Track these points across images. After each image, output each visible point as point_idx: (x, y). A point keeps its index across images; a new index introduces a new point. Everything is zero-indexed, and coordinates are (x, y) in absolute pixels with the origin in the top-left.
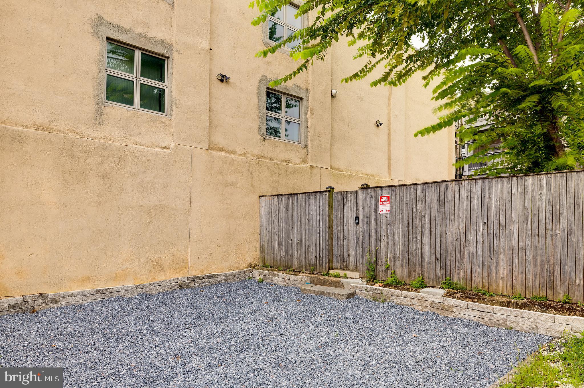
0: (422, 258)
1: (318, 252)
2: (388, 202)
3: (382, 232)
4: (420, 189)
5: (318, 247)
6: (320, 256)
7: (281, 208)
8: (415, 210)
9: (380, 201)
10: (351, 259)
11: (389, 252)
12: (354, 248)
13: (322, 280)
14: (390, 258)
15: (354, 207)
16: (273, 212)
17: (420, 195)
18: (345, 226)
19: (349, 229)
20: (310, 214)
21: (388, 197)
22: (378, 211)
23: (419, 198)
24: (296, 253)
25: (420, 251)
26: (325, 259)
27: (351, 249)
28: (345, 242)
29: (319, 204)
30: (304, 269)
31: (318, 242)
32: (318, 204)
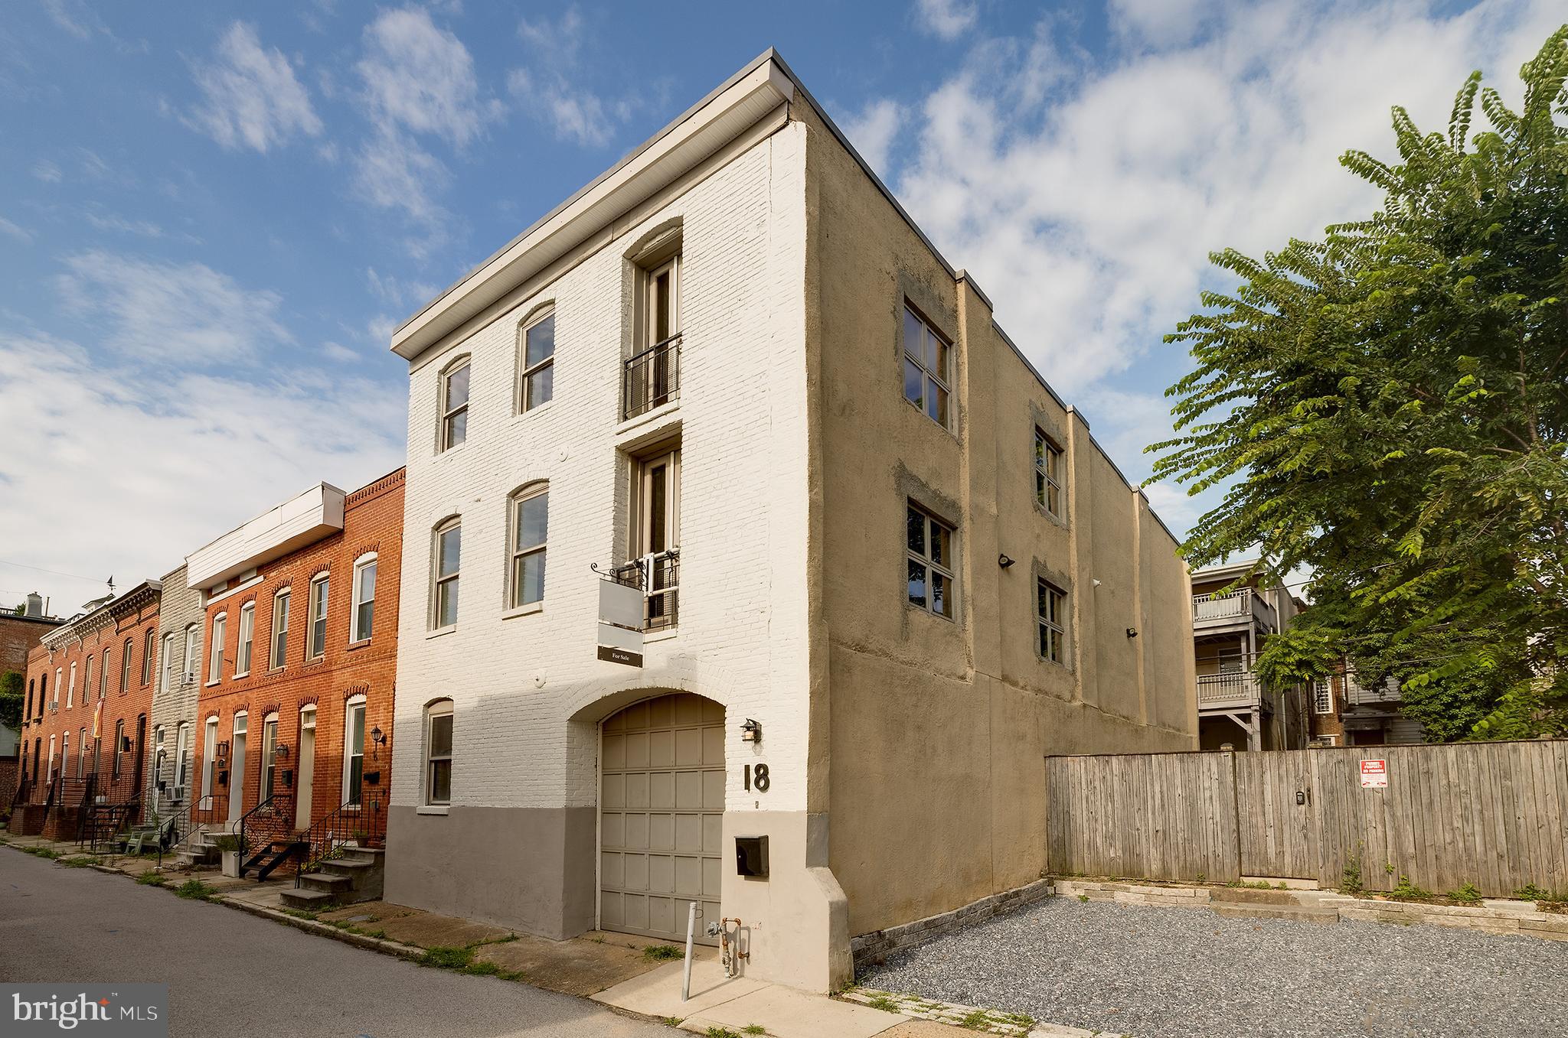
0: (1469, 856)
1: (1211, 849)
2: (1382, 771)
3: (1369, 816)
4: (1454, 753)
5: (1210, 841)
6: (1216, 856)
7: (1109, 777)
8: (1444, 782)
9: (1363, 768)
10: (1288, 859)
11: (1390, 846)
12: (1293, 841)
13: (1241, 894)
14: (1392, 857)
15: (1289, 776)
16: (1083, 783)
17: (1454, 759)
18: (1267, 807)
19: (1278, 812)
20: (1184, 786)
21: (1382, 763)
22: (1357, 784)
23: (1453, 764)
24: (1153, 850)
25: (1461, 845)
26: (1229, 860)
27: (1286, 843)
28: (1270, 832)
29: (1209, 770)
30: (1175, 877)
31: (1210, 834)
32: (1205, 770)
